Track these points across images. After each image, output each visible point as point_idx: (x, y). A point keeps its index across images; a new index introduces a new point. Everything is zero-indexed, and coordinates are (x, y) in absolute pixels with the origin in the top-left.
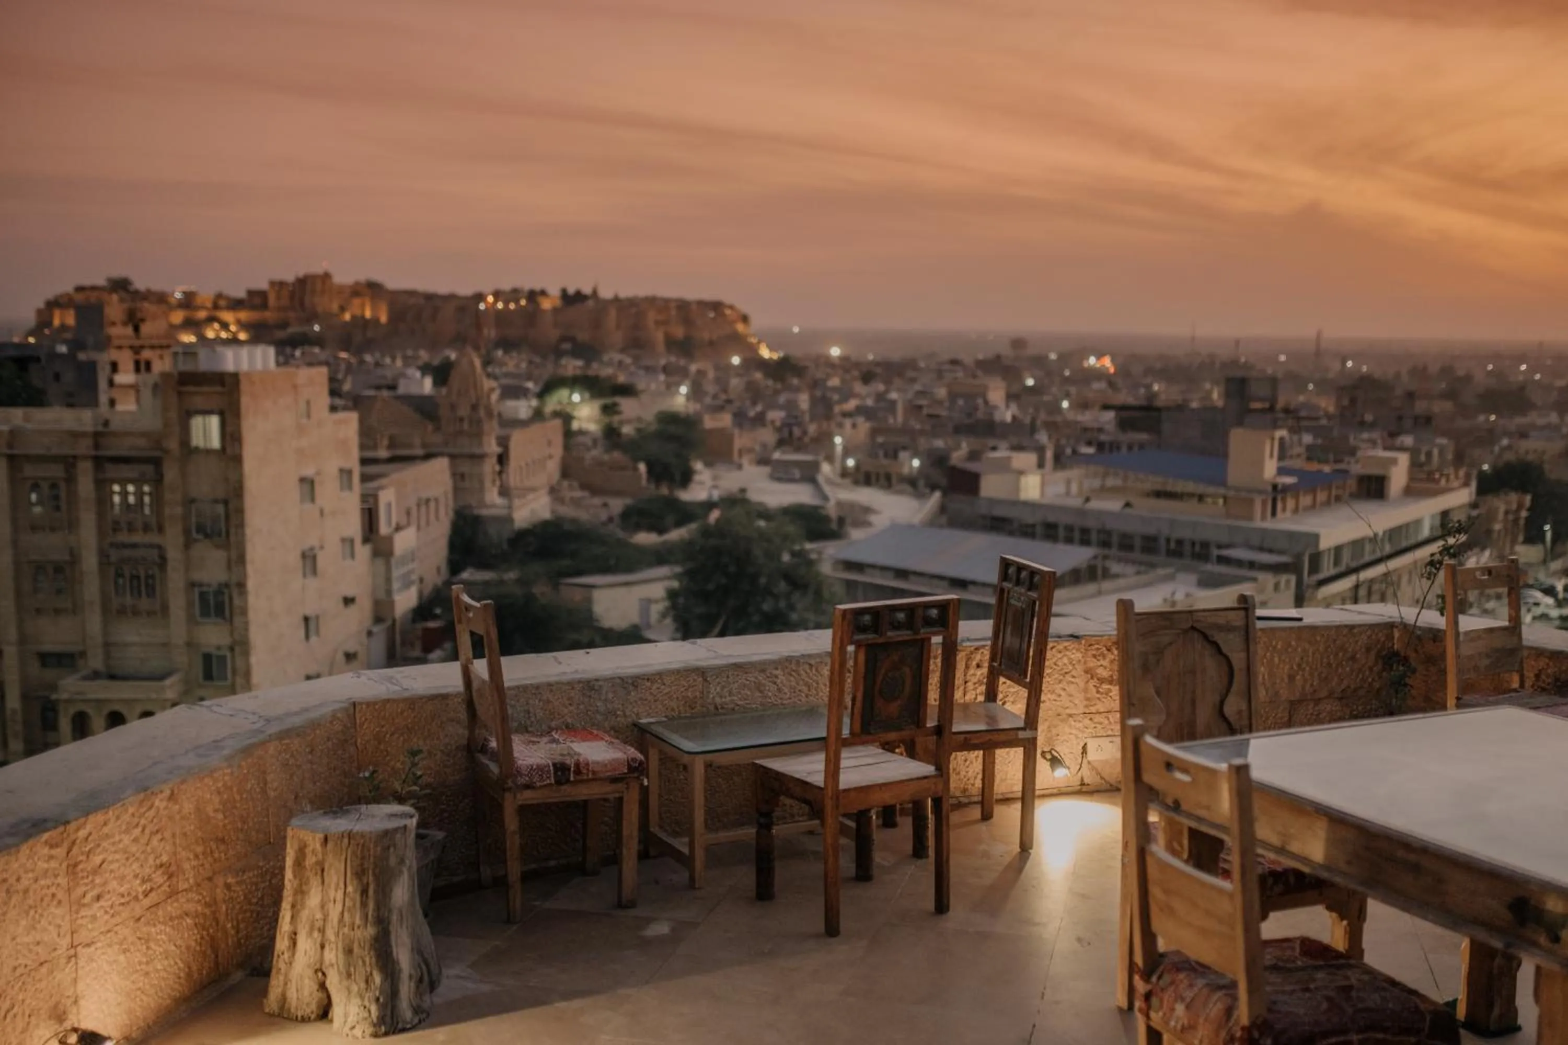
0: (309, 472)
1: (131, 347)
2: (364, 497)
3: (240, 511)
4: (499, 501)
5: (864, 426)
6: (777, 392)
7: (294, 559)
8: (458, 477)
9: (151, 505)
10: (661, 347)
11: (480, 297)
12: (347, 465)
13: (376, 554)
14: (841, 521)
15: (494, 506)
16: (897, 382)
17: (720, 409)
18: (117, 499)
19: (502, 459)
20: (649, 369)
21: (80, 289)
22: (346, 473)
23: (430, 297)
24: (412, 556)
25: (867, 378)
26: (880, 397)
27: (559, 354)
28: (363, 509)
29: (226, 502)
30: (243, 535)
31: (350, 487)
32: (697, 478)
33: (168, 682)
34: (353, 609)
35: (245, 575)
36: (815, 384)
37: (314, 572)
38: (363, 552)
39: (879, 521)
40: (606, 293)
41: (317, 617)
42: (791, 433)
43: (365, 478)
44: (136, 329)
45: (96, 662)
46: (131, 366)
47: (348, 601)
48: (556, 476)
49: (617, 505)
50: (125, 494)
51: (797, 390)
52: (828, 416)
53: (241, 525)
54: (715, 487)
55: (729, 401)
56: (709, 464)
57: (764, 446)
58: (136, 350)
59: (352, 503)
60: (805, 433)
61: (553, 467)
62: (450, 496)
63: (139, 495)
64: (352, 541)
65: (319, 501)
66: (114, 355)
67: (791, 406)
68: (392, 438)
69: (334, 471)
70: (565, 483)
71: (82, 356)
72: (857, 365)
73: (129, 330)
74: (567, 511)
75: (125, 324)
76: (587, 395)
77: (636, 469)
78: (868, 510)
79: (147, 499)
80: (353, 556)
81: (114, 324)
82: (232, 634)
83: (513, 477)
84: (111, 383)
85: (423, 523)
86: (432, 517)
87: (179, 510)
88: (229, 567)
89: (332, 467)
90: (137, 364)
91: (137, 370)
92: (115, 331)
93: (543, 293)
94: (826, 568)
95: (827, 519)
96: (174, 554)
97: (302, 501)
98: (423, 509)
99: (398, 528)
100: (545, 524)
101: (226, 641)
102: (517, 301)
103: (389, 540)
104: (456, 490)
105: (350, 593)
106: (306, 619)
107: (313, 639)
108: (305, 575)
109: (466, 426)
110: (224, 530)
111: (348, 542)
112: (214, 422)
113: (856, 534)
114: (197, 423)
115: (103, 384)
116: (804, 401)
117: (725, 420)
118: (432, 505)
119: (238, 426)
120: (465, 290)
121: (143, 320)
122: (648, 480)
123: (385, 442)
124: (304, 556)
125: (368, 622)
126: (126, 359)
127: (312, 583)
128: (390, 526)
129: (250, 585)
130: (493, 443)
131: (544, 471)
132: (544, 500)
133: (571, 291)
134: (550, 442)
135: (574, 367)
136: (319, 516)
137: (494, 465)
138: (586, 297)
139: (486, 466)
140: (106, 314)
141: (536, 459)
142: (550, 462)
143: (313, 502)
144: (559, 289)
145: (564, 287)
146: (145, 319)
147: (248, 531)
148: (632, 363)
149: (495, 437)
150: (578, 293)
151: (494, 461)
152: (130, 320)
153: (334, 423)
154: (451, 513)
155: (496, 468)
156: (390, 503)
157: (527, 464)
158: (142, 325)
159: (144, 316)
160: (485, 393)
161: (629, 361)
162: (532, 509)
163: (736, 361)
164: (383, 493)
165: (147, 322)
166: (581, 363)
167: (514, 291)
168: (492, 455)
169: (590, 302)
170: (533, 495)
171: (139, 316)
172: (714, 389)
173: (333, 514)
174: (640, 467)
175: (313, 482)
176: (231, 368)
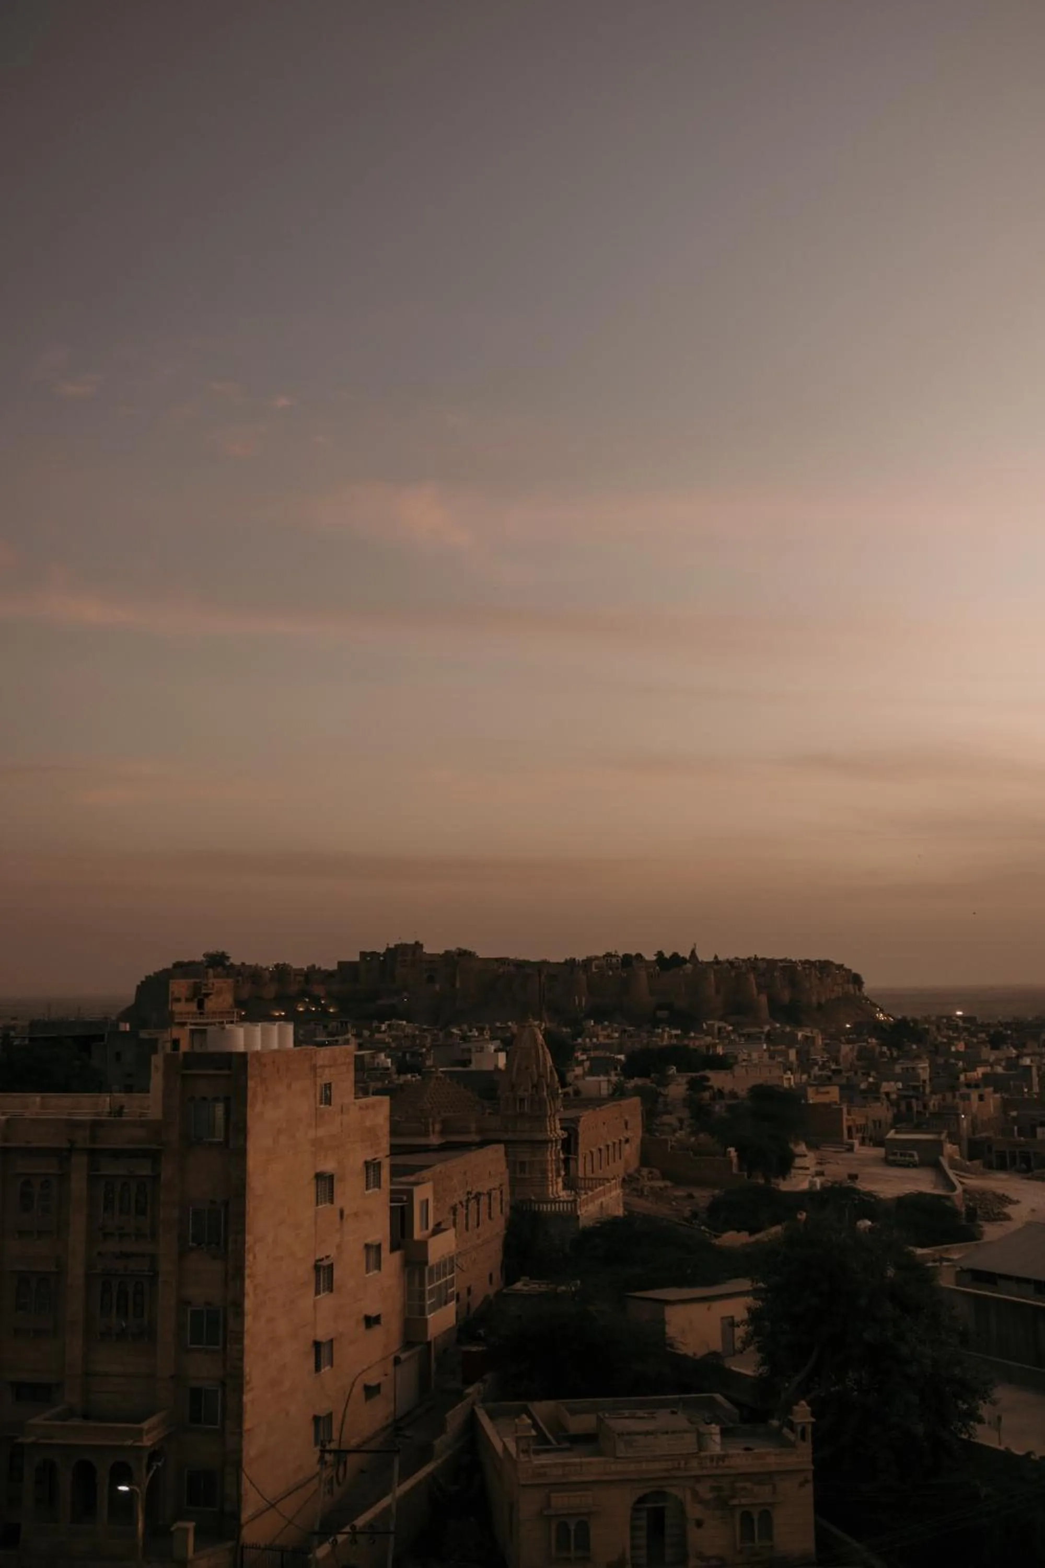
0: (329, 1166)
1: (194, 1024)
2: (395, 1195)
3: (241, 1215)
4: (563, 1194)
5: (993, 1099)
6: (894, 1060)
7: (305, 1271)
8: (516, 1167)
10: (765, 1013)
12: (375, 1156)
13: (407, 1263)
14: (972, 1214)
15: (554, 1201)
16: (1032, 1047)
17: (826, 1081)
19: (569, 1145)
20: (749, 1037)
22: (372, 1167)
23: (521, 965)
24: (449, 1264)
25: (996, 1042)
26: (1012, 1063)
27: (656, 1023)
28: (392, 1209)
29: (226, 1204)
30: (243, 1242)
31: (378, 1185)
32: (798, 1162)
33: (145, 1425)
34: (377, 1330)
35: (242, 1294)
36: (936, 1050)
37: (330, 1287)
38: (392, 1261)
39: (1019, 1214)
40: (705, 956)
41: (331, 1342)
42: (909, 1107)
43: (396, 1171)
44: (200, 1005)
45: (73, 1396)
47: (371, 1321)
48: (635, 1163)
49: (703, 1196)
51: (918, 1057)
52: (953, 1088)
53: (241, 1231)
54: (820, 1174)
55: (837, 1072)
56: (812, 1146)
57: (878, 1123)
59: (379, 1200)
60: (925, 1106)
61: (631, 1151)
62: (506, 1189)
64: (379, 1247)
65: (339, 1202)
66: (176, 1032)
67: (909, 1075)
68: (444, 1122)
69: (359, 1164)
70: (645, 1171)
71: (144, 1035)
72: (984, 1027)
73: (193, 1007)
74: (644, 1206)
75: (187, 1000)
77: (725, 1154)
78: (1005, 1200)
80: (378, 1267)
81: (178, 1000)
82: (223, 1363)
83: (582, 1168)
85: (472, 1222)
86: (484, 1216)
87: (175, 1213)
88: (224, 1282)
89: (358, 1157)
92: (177, 1007)
93: (639, 958)
94: (946, 1281)
95: (955, 1213)
96: (167, 1266)
97: (318, 1201)
98: (473, 1203)
99: (438, 1229)
100: (615, 1222)
101: (216, 1373)
103: (424, 1244)
104: (514, 1182)
105: (372, 1312)
106: (317, 1345)
107: (326, 1369)
108: (317, 1292)
109: (526, 1108)
111: (373, 1250)
112: (218, 1110)
113: (992, 1231)
116: (923, 1069)
117: (834, 1093)
118: (484, 1200)
119: (246, 1114)
121: (207, 995)
122: (740, 1169)
123: (438, 1127)
124: (317, 1268)
125: (395, 1346)
127: (327, 1299)
128: (427, 1228)
129: (248, 1304)
130: (558, 1126)
131: (620, 1158)
132: (617, 1192)
133: (667, 955)
134: (626, 1124)
135: (670, 1037)
136: (338, 1218)
137: (559, 1152)
138: (684, 961)
139: (549, 1153)
140: (171, 990)
141: (610, 1143)
142: (627, 1146)
143: (332, 1202)
144: (656, 953)
145: (659, 950)
146: (210, 994)
147: (249, 1239)
148: (733, 1031)
149: (560, 1120)
150: (675, 956)
151: (559, 1147)
152: (195, 996)
153: (361, 1108)
154: (507, 1210)
155: (562, 1156)
156: (427, 1201)
157: (600, 1150)
158: (206, 1000)
159: (209, 991)
160: (548, 1070)
161: (730, 1028)
162: (602, 1203)
163: (848, 1026)
164: (417, 1190)
165: (211, 997)
166: (679, 1032)
167: (604, 956)
168: (556, 1141)
169: (689, 965)
170: (602, 1188)
171: (204, 991)
172: (822, 1057)
173: (356, 1215)
174: (730, 1152)
175: (333, 1179)
176: (241, 1048)
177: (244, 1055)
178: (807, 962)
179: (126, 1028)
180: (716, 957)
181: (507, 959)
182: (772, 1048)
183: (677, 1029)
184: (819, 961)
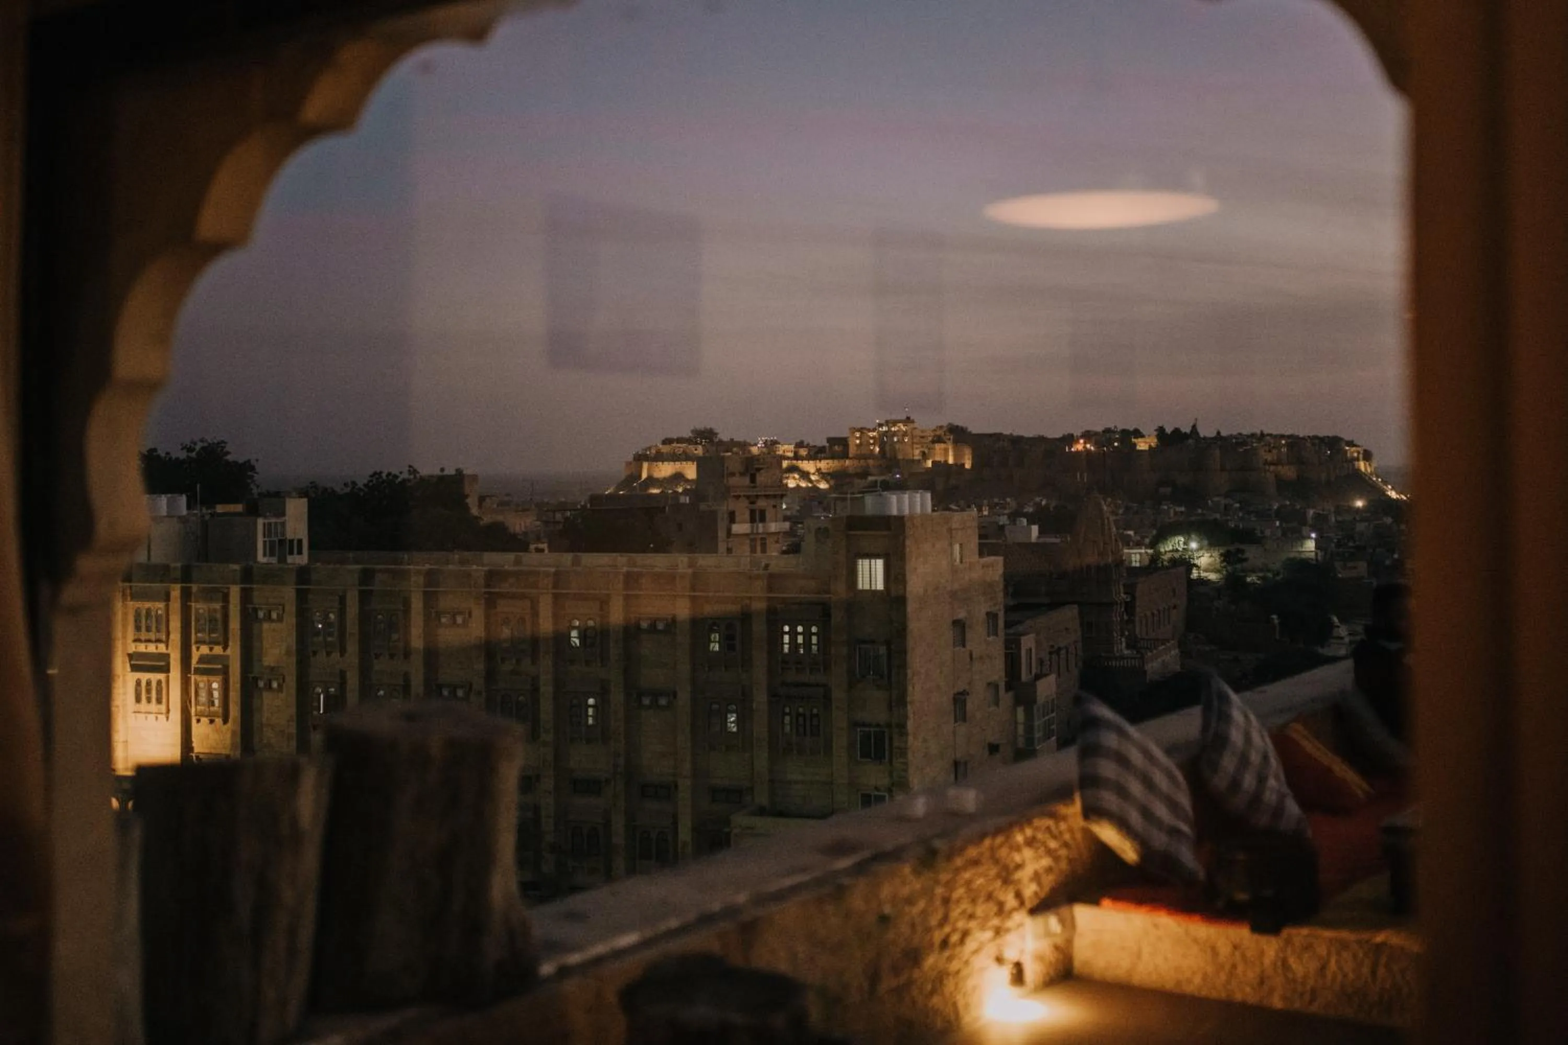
0: (962, 615)
1: (748, 497)
2: (1008, 643)
3: (904, 652)
4: (1128, 652)
7: (947, 703)
8: (1087, 627)
9: (818, 644)
10: (1272, 491)
11: (1070, 439)
12: (994, 609)
13: (1018, 702)
15: (1122, 658)
17: (1350, 556)
18: (786, 638)
19: (1130, 607)
21: (667, 441)
22: (992, 617)
23: (1016, 441)
24: (1053, 704)
27: (1160, 500)
28: (1006, 654)
29: (888, 643)
30: (906, 675)
31: (996, 634)
32: (1335, 632)
34: (998, 756)
35: (905, 716)
37: (964, 719)
38: (1006, 698)
40: (1205, 431)
41: (966, 763)
43: (1008, 625)
44: (753, 479)
45: (763, 799)
46: (747, 516)
47: (994, 749)
48: (1182, 628)
49: (1249, 660)
50: (793, 634)
53: (903, 666)
55: (1359, 549)
58: (752, 500)
59: (997, 647)
61: (1178, 618)
62: (1080, 645)
63: (807, 635)
64: (996, 687)
65: (968, 647)
66: (732, 505)
69: (983, 615)
70: (1192, 636)
71: (703, 507)
73: (746, 481)
74: (1196, 665)
75: (742, 474)
76: (1206, 542)
77: (1268, 620)
79: (814, 639)
80: (997, 703)
81: (733, 474)
82: (891, 774)
83: (1140, 628)
84: (729, 533)
87: (844, 651)
88: (890, 708)
89: (981, 609)
90: (752, 512)
91: (752, 520)
92: (733, 482)
93: (1138, 434)
96: (838, 694)
97: (954, 645)
99: (1038, 677)
101: (885, 781)
102: (1110, 442)
103: (1031, 686)
104: (1085, 640)
105: (994, 741)
106: (956, 764)
108: (956, 721)
110: (886, 673)
111: (994, 686)
112: (879, 565)
114: (863, 565)
115: (722, 534)
117: (1360, 568)
118: (1063, 652)
119: (903, 568)
120: (1055, 433)
121: (759, 470)
122: (1283, 634)
124: (955, 700)
126: (742, 508)
127: (962, 729)
128: (1031, 672)
129: (910, 725)
130: (1122, 590)
131: (1169, 623)
132: (1175, 652)
133: (1169, 430)
134: (1174, 590)
135: (1176, 513)
136: (969, 659)
137: (1123, 615)
138: (1186, 436)
139: (1114, 615)
140: (726, 465)
141: (1161, 608)
142: (1175, 611)
143: (964, 646)
144: (1156, 428)
145: (1161, 425)
146: (761, 469)
147: (909, 672)
148: (1241, 509)
149: (1124, 585)
150: (1177, 431)
151: (1123, 609)
152: (747, 470)
153: (983, 567)
154: (1080, 664)
155: (1126, 617)
156: (1031, 650)
157: (1153, 614)
158: (758, 475)
159: (761, 466)
160: (1113, 538)
161: (1237, 505)
162: (1163, 661)
163: (1359, 504)
164: (1024, 639)
165: (762, 471)
166: (1183, 509)
167: (1104, 432)
168: (1121, 604)
169: (1190, 441)
170: (1163, 647)
171: (757, 466)
172: (1337, 535)
173: (981, 658)
174: (1273, 619)
175: (964, 627)
176: (895, 512)
177: (900, 519)
178: (1316, 437)
179: (686, 500)
180: (1219, 433)
181: (1001, 434)
182: (1284, 525)
183: (1180, 506)
184: (1328, 437)
